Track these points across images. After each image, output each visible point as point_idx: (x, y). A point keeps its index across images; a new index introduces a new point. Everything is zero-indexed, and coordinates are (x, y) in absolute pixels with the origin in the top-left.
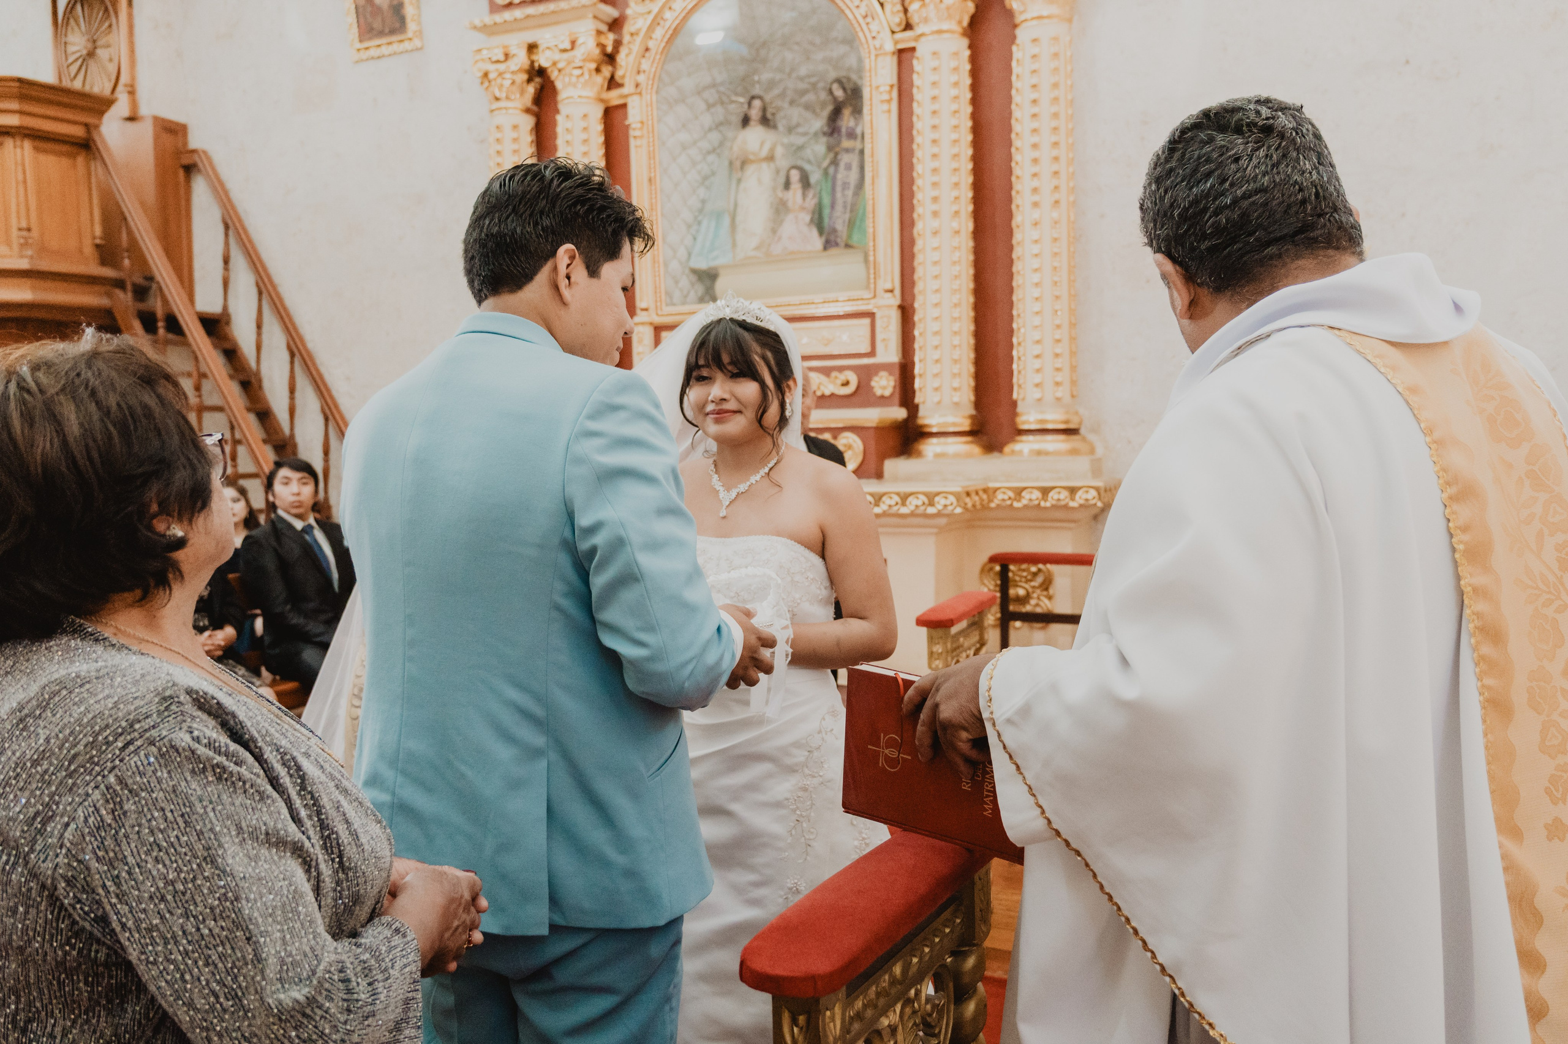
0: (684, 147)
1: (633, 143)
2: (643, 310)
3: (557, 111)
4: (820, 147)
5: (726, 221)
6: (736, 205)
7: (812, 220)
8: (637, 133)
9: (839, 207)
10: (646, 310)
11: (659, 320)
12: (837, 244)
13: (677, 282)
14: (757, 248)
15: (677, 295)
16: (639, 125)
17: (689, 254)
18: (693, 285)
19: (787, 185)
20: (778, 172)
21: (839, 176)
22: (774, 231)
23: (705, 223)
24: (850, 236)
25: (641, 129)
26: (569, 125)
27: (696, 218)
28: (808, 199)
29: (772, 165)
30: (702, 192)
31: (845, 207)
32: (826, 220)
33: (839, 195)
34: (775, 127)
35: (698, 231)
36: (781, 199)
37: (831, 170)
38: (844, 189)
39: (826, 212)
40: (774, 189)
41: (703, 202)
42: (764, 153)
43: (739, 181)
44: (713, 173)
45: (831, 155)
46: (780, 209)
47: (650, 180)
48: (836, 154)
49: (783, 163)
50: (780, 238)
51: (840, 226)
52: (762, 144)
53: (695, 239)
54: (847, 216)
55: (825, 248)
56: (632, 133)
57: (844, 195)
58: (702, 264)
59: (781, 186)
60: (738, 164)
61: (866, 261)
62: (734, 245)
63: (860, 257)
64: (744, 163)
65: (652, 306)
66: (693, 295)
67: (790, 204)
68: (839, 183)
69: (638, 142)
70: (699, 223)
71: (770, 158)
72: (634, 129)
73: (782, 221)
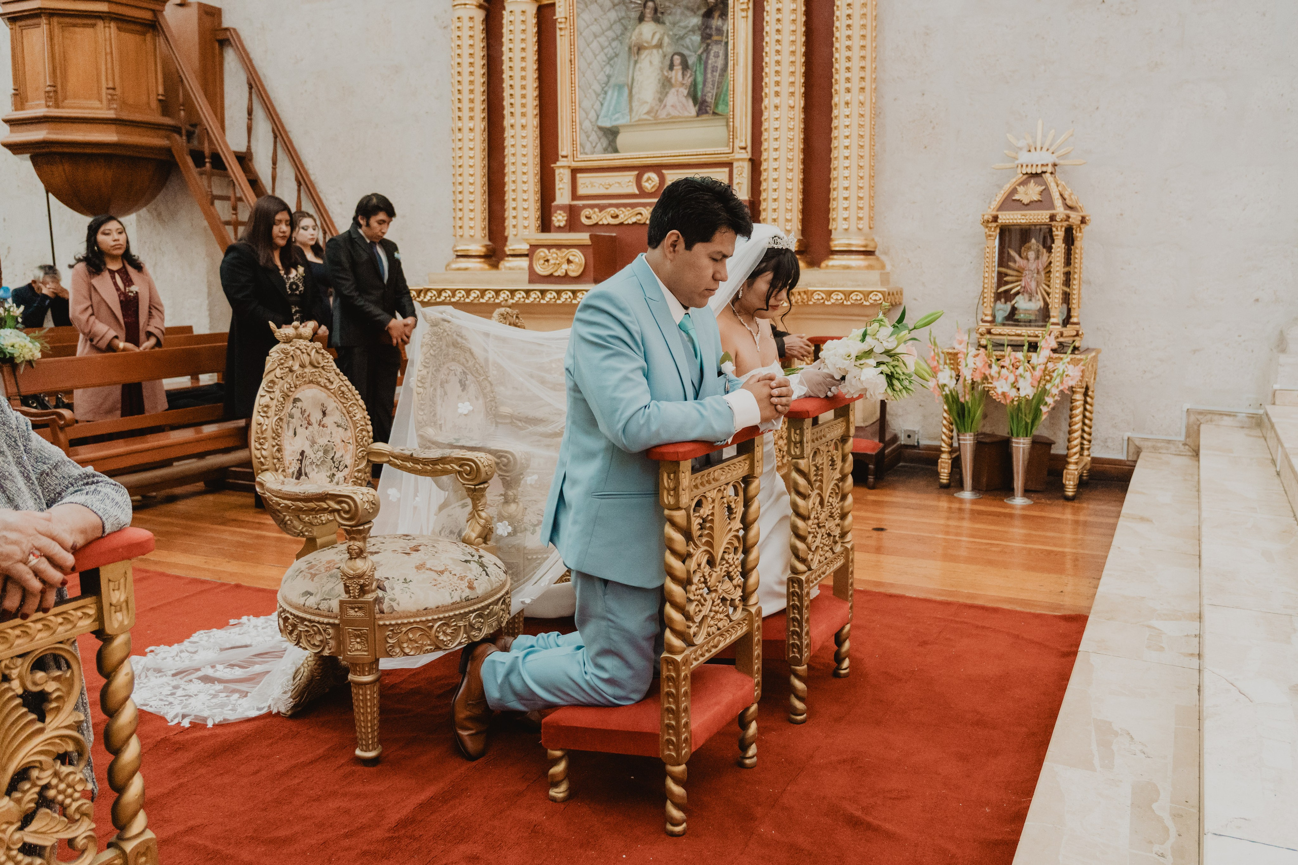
0: (596, 36)
1: (558, 33)
2: (563, 157)
3: (504, 8)
4: (697, 38)
5: (626, 91)
6: (633, 79)
7: (688, 93)
8: (562, 26)
9: (709, 85)
10: (566, 157)
11: (574, 165)
12: (707, 112)
13: (588, 137)
14: (648, 113)
15: (588, 147)
16: (563, 20)
17: (598, 116)
18: (600, 139)
19: (671, 67)
20: (665, 56)
21: (710, 62)
22: (661, 100)
23: (610, 93)
24: (716, 105)
25: (565, 23)
26: (512, 18)
27: (603, 89)
28: (686, 78)
29: (660, 51)
30: (608, 69)
31: (713, 85)
32: (699, 94)
33: (709, 76)
34: (663, 23)
35: (604, 98)
36: (667, 77)
37: (704, 56)
38: (713, 71)
39: (700, 86)
40: (662, 69)
41: (609, 77)
42: (655, 42)
43: (636, 62)
44: (617, 55)
45: (704, 45)
46: (666, 84)
47: (571, 61)
48: (708, 45)
49: (669, 49)
50: (665, 106)
51: (710, 99)
52: (654, 34)
53: (602, 104)
54: (715, 92)
55: (698, 115)
56: (558, 26)
57: (713, 76)
58: (607, 124)
59: (667, 68)
60: (635, 49)
61: (727, 125)
62: (631, 110)
63: (724, 123)
64: (639, 49)
65: (570, 154)
66: (599, 147)
67: (673, 81)
68: (710, 66)
69: (563, 33)
70: (606, 93)
71: (659, 46)
72: (560, 23)
73: (667, 93)
